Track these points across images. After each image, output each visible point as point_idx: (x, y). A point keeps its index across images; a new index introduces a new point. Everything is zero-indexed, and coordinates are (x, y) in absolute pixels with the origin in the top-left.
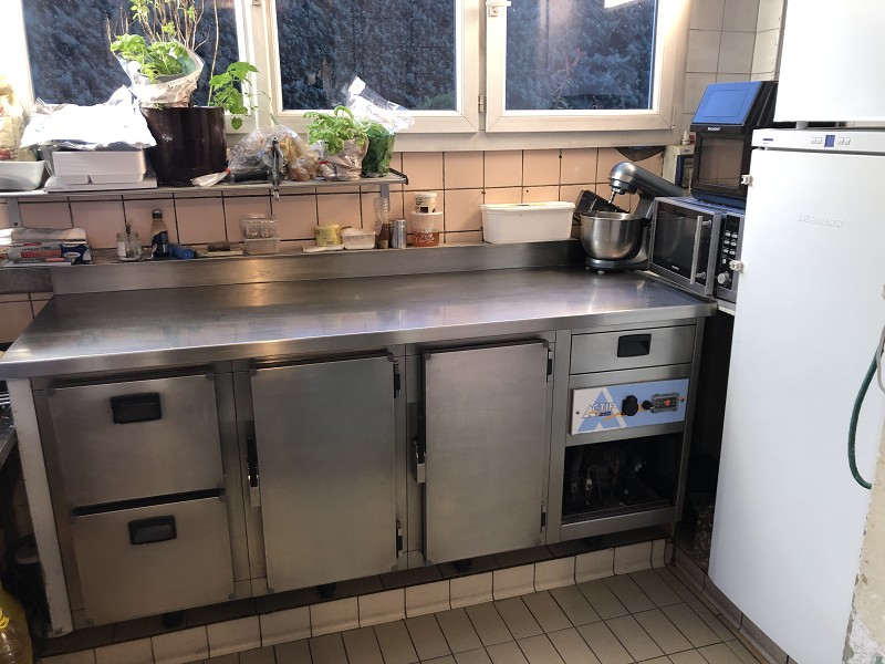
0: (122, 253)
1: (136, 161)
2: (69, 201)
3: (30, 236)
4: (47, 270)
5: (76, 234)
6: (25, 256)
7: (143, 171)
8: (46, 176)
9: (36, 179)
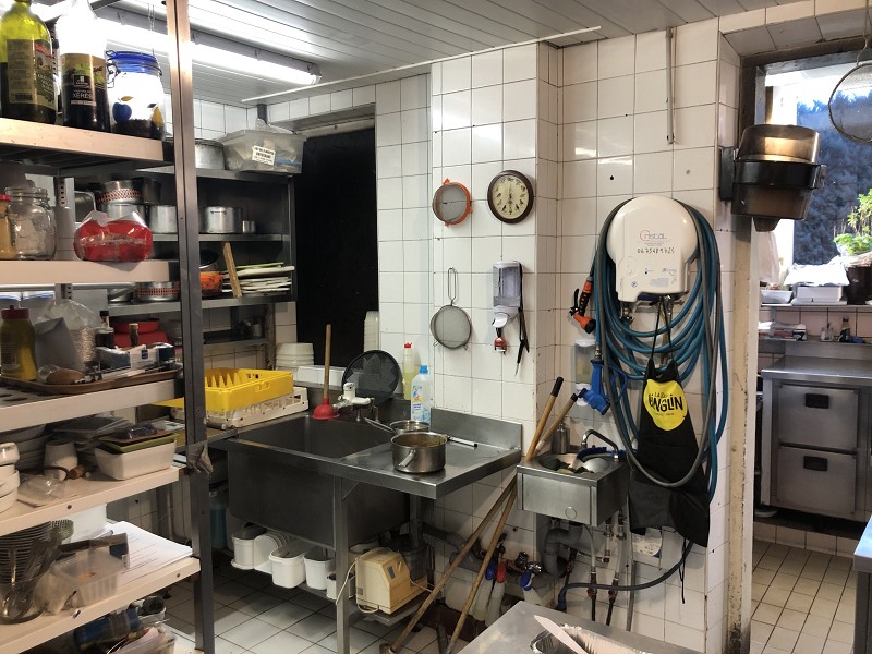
0: (823, 337)
1: (837, 291)
2: (800, 311)
3: (778, 326)
4: (784, 342)
5: (801, 327)
6: (775, 335)
7: (840, 296)
8: (792, 298)
9: (788, 300)
